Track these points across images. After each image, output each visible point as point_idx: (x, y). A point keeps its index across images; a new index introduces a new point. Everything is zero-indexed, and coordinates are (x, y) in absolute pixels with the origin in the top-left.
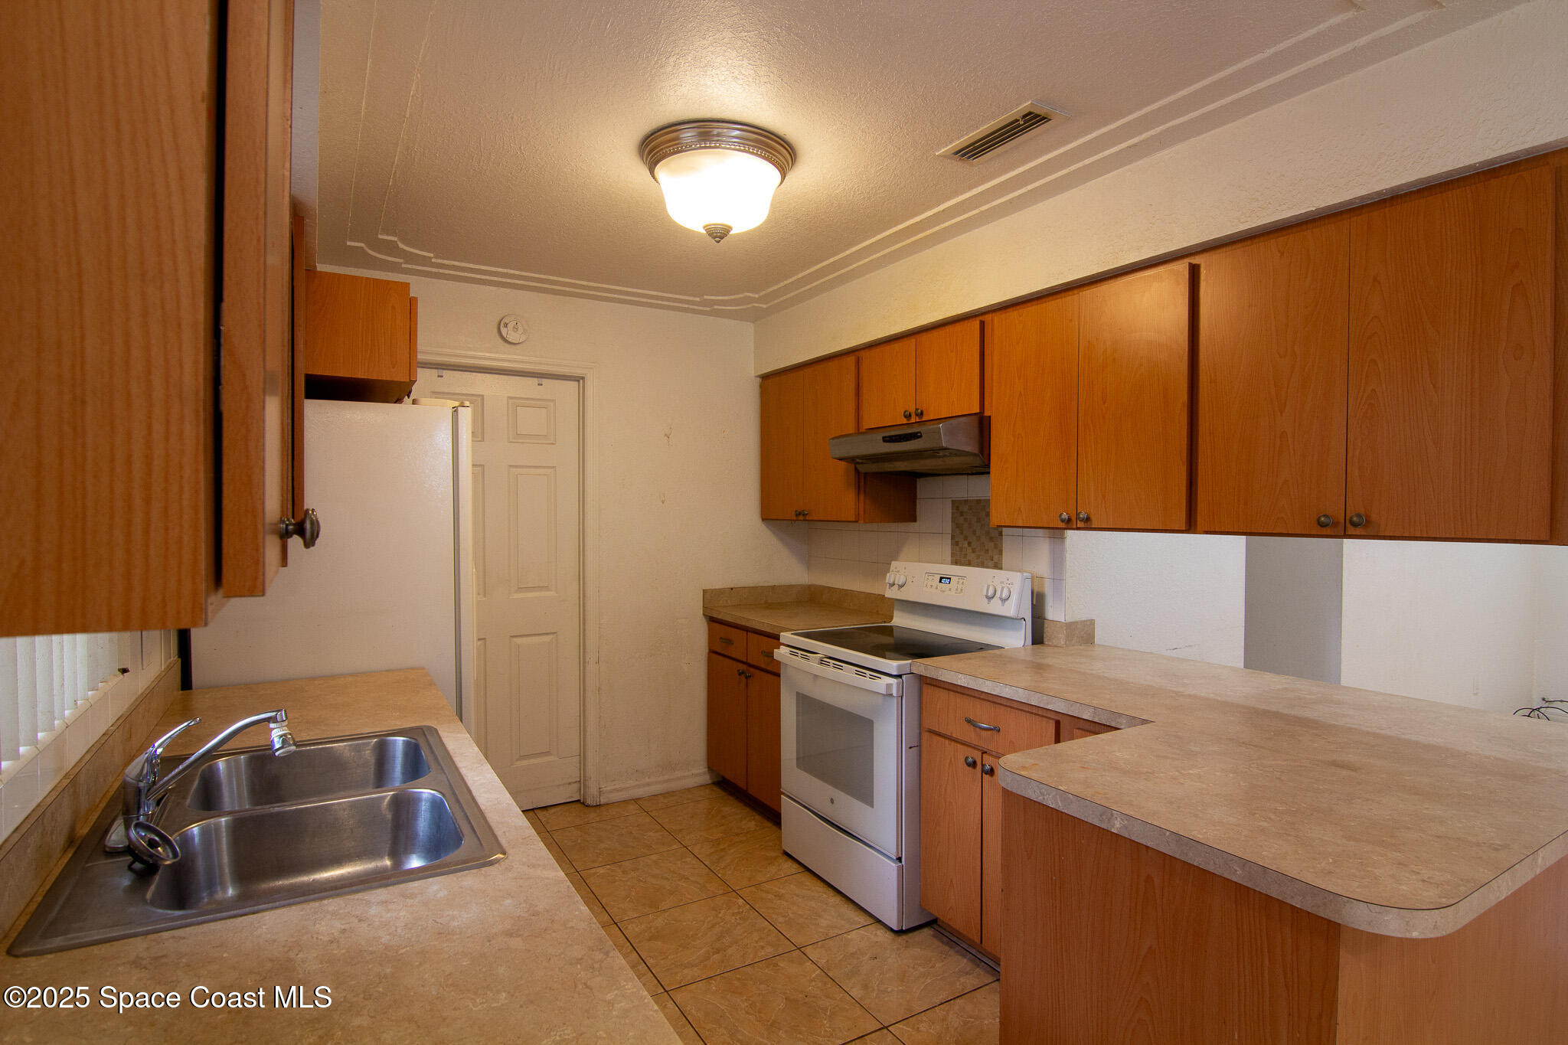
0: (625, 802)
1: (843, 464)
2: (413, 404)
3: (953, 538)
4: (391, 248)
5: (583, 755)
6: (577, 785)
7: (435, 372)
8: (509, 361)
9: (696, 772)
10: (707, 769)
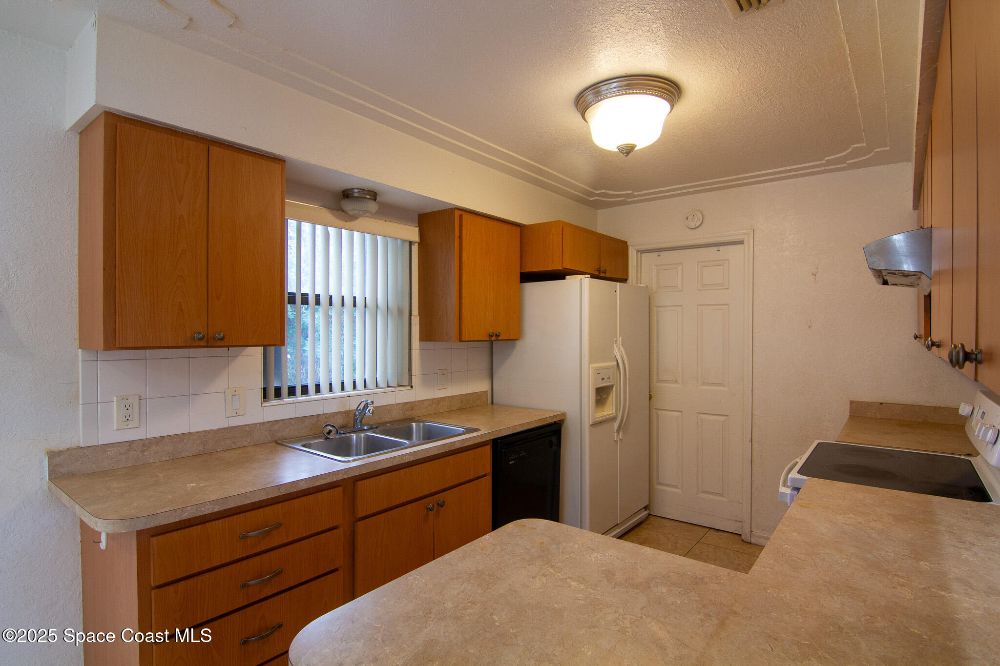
6: (737, 524)
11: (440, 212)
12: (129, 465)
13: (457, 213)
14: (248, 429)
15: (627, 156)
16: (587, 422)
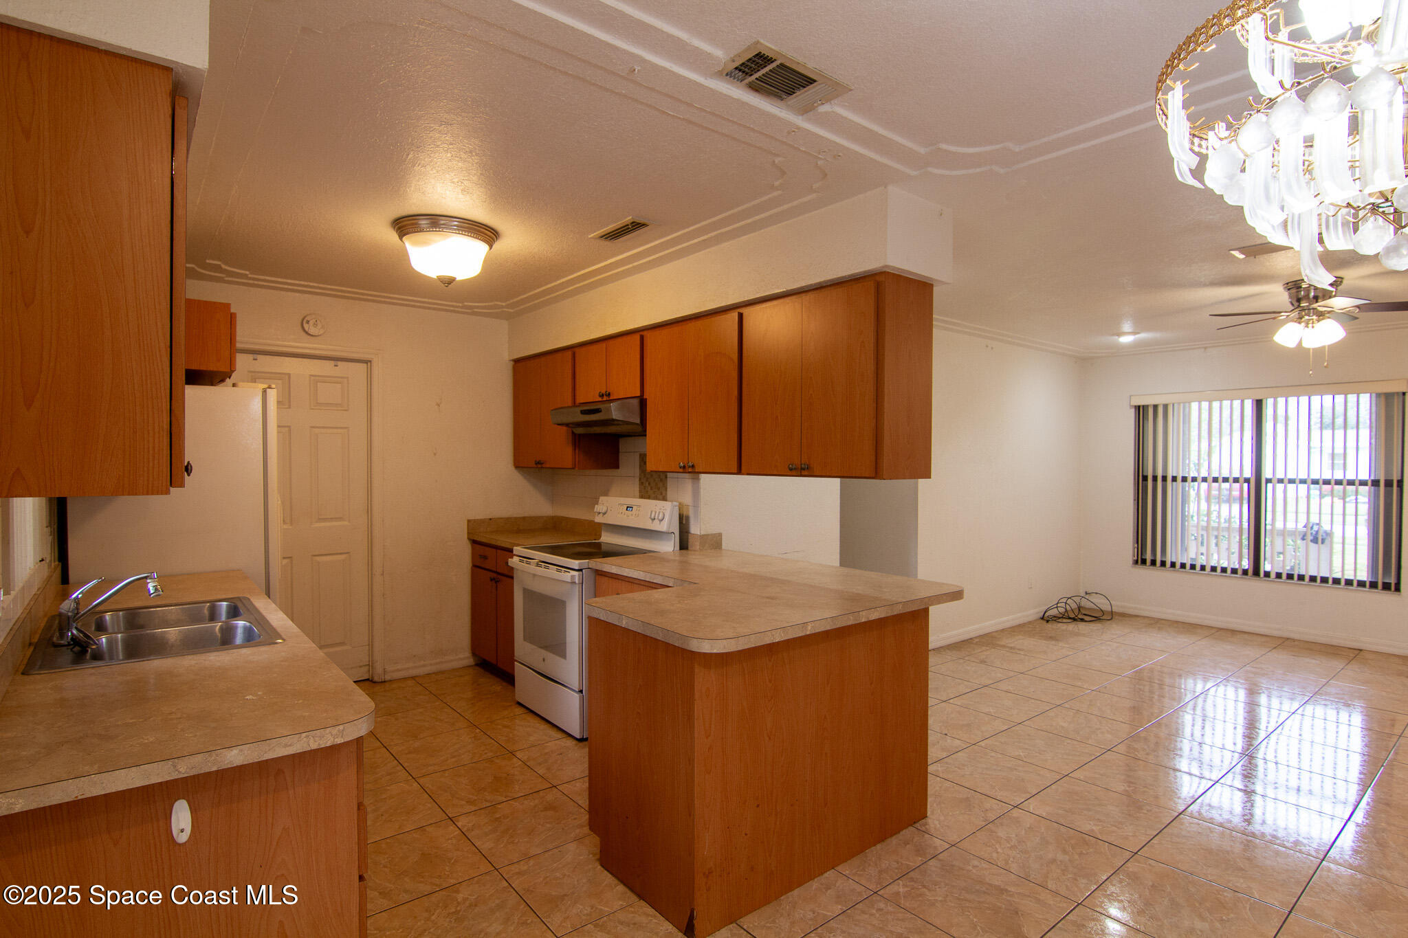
0: (405, 679)
1: (565, 428)
2: (233, 386)
3: (640, 479)
4: (217, 268)
5: (371, 645)
6: (367, 667)
7: (251, 357)
8: (310, 349)
9: (462, 656)
10: (471, 654)
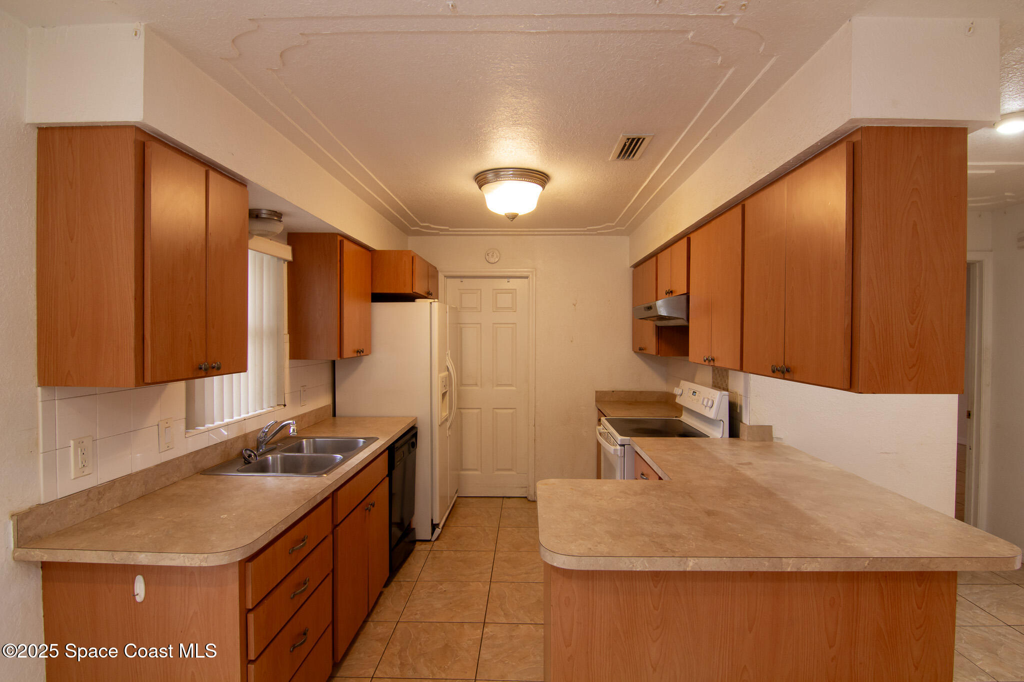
5: (528, 474)
6: (526, 489)
8: (492, 272)
11: (325, 234)
12: (87, 518)
13: (339, 238)
14: (177, 462)
15: (512, 221)
16: (437, 422)
